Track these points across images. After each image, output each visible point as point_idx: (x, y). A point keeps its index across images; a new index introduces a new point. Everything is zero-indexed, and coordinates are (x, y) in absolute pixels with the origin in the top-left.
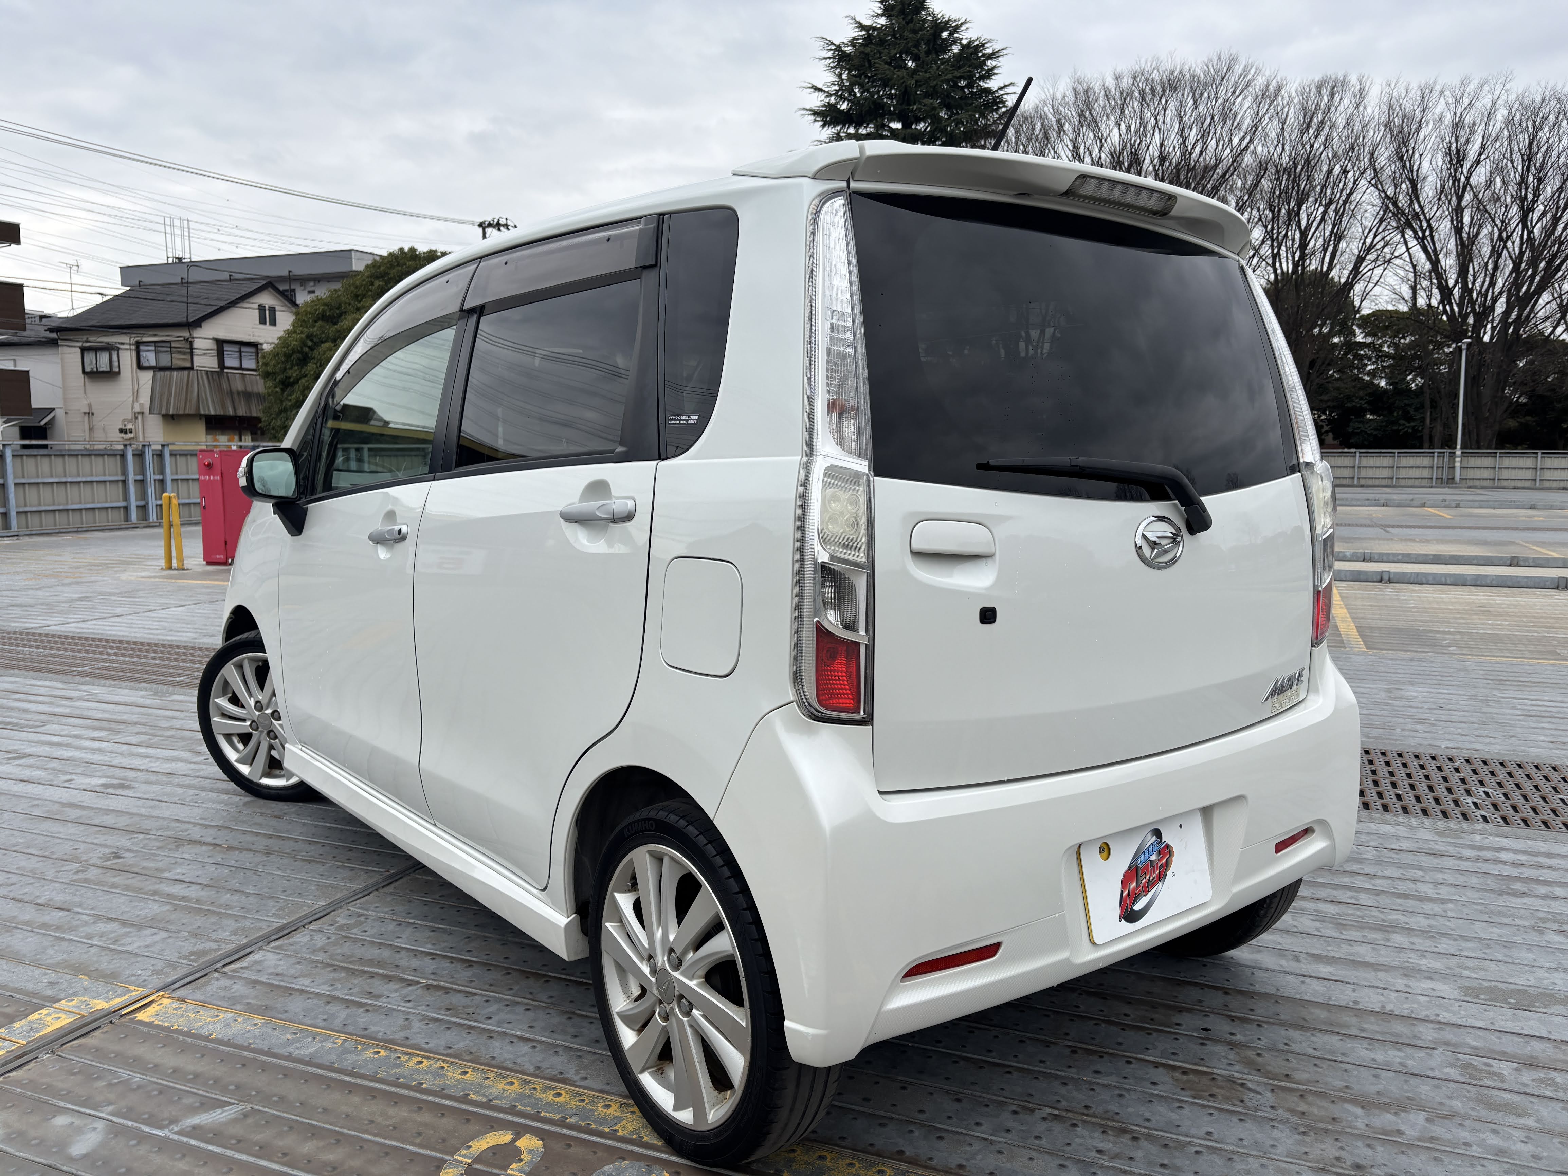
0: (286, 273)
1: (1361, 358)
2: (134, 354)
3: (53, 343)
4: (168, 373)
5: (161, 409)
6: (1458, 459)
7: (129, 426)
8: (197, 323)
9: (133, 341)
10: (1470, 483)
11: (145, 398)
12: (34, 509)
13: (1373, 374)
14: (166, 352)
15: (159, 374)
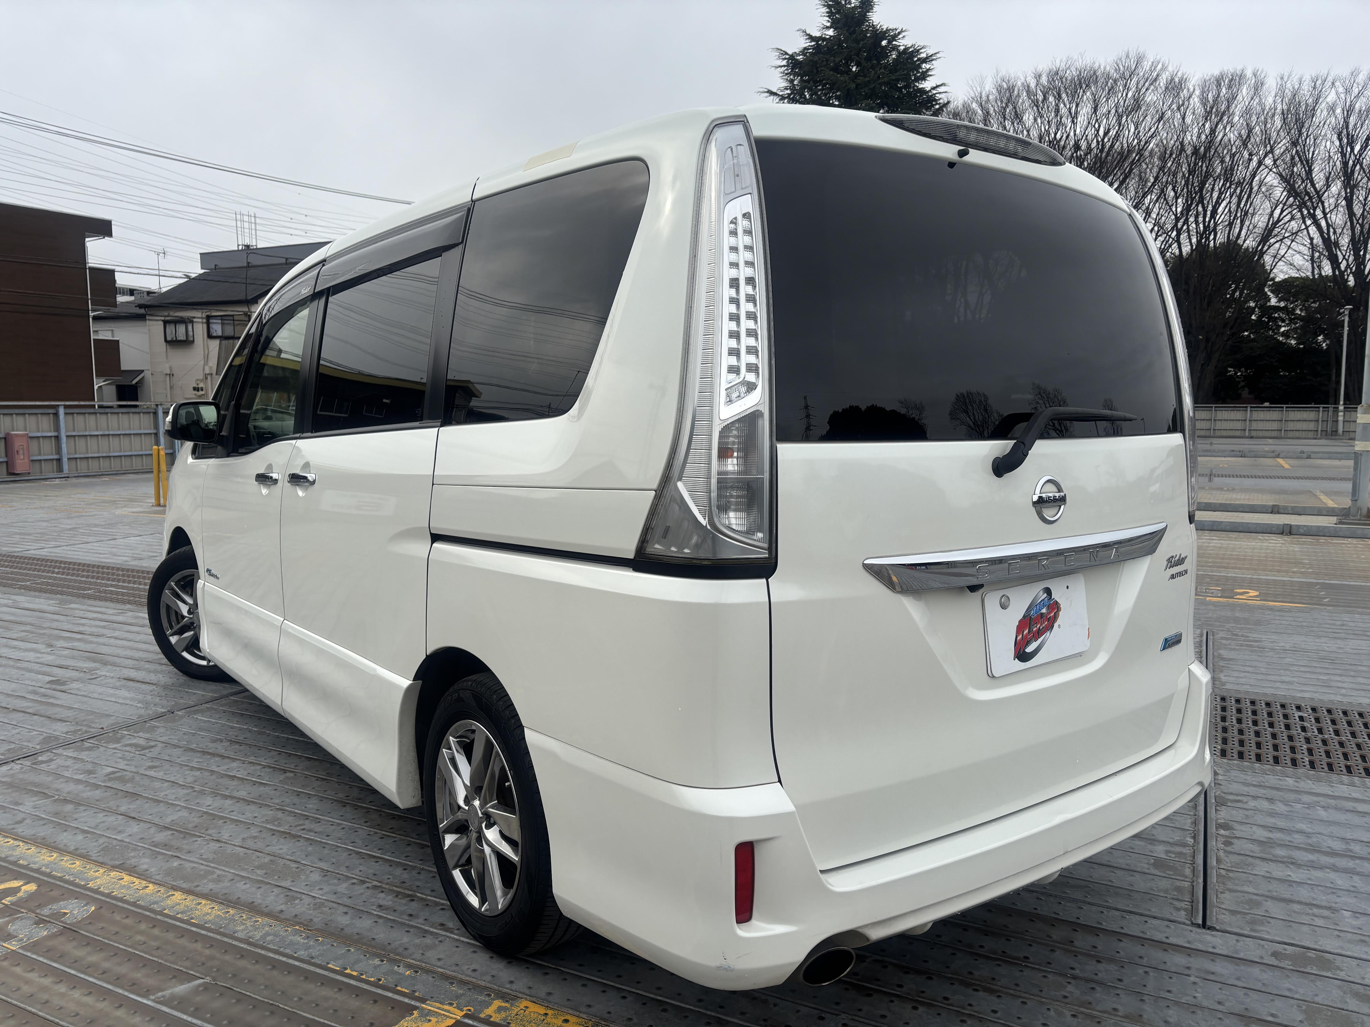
1: (1275, 320)
2: (205, 326)
3: (141, 318)
4: (231, 341)
6: (1341, 414)
7: (201, 385)
8: (255, 300)
9: (204, 315)
11: (213, 362)
13: (1286, 335)
14: (229, 324)
15: (224, 342)
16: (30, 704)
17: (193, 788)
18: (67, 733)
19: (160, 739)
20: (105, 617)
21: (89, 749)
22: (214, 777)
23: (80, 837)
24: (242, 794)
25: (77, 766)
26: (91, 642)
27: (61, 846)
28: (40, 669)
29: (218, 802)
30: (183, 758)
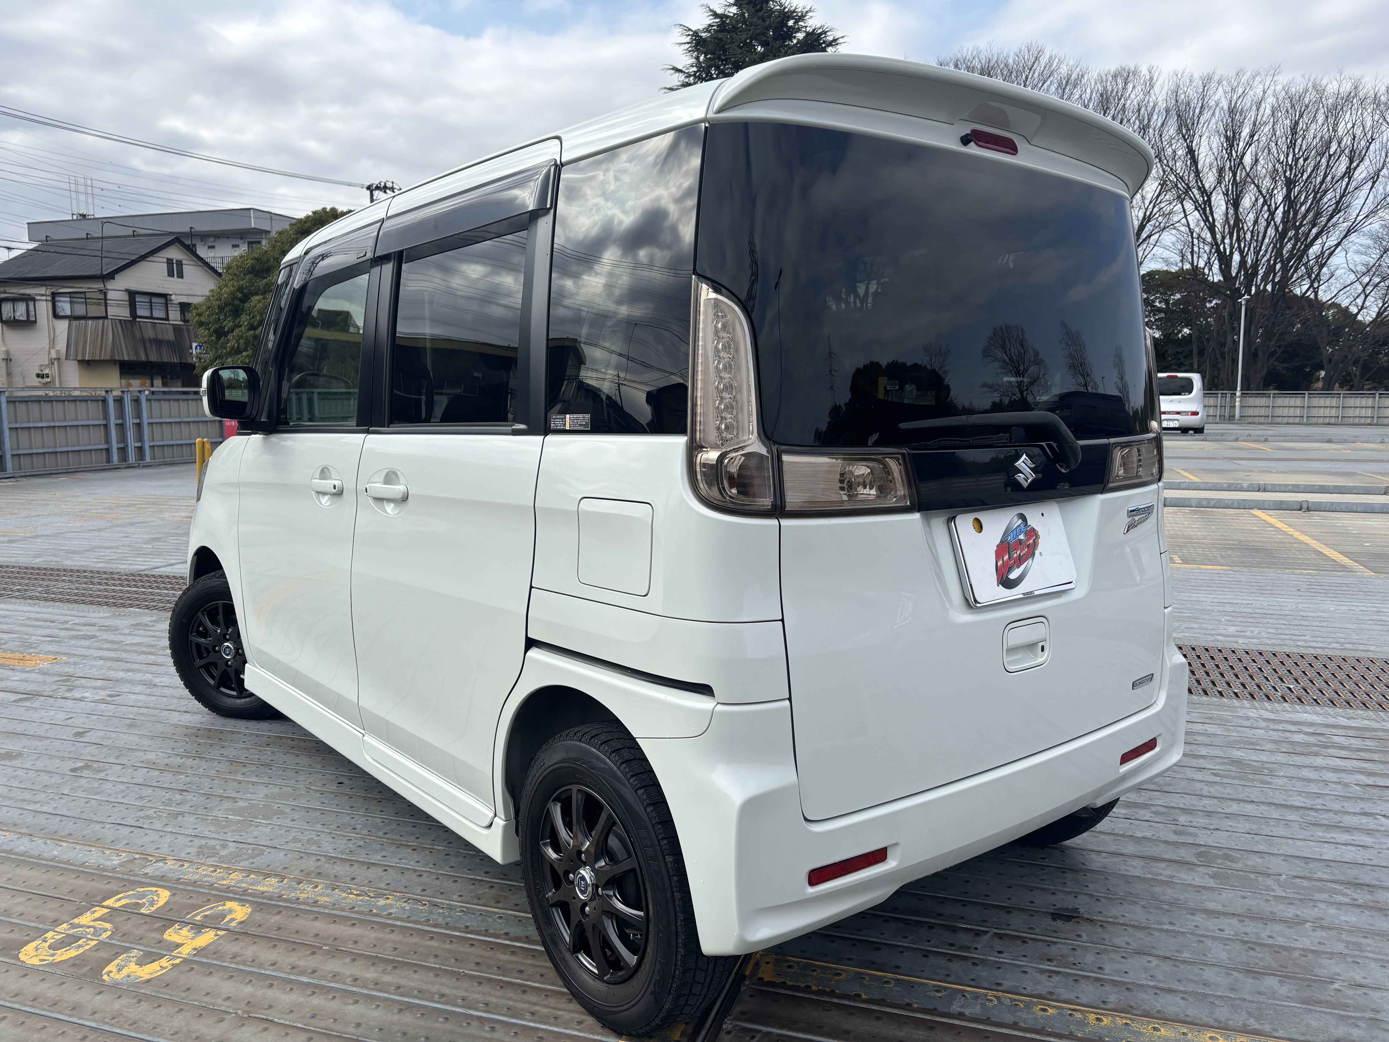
0: (188, 230)
2: (50, 304)
4: (83, 322)
5: (77, 355)
6: (1237, 399)
7: (46, 371)
8: (111, 276)
9: (49, 292)
10: (1250, 420)
11: (61, 345)
12: (26, 452)
14: (81, 303)
15: (75, 323)
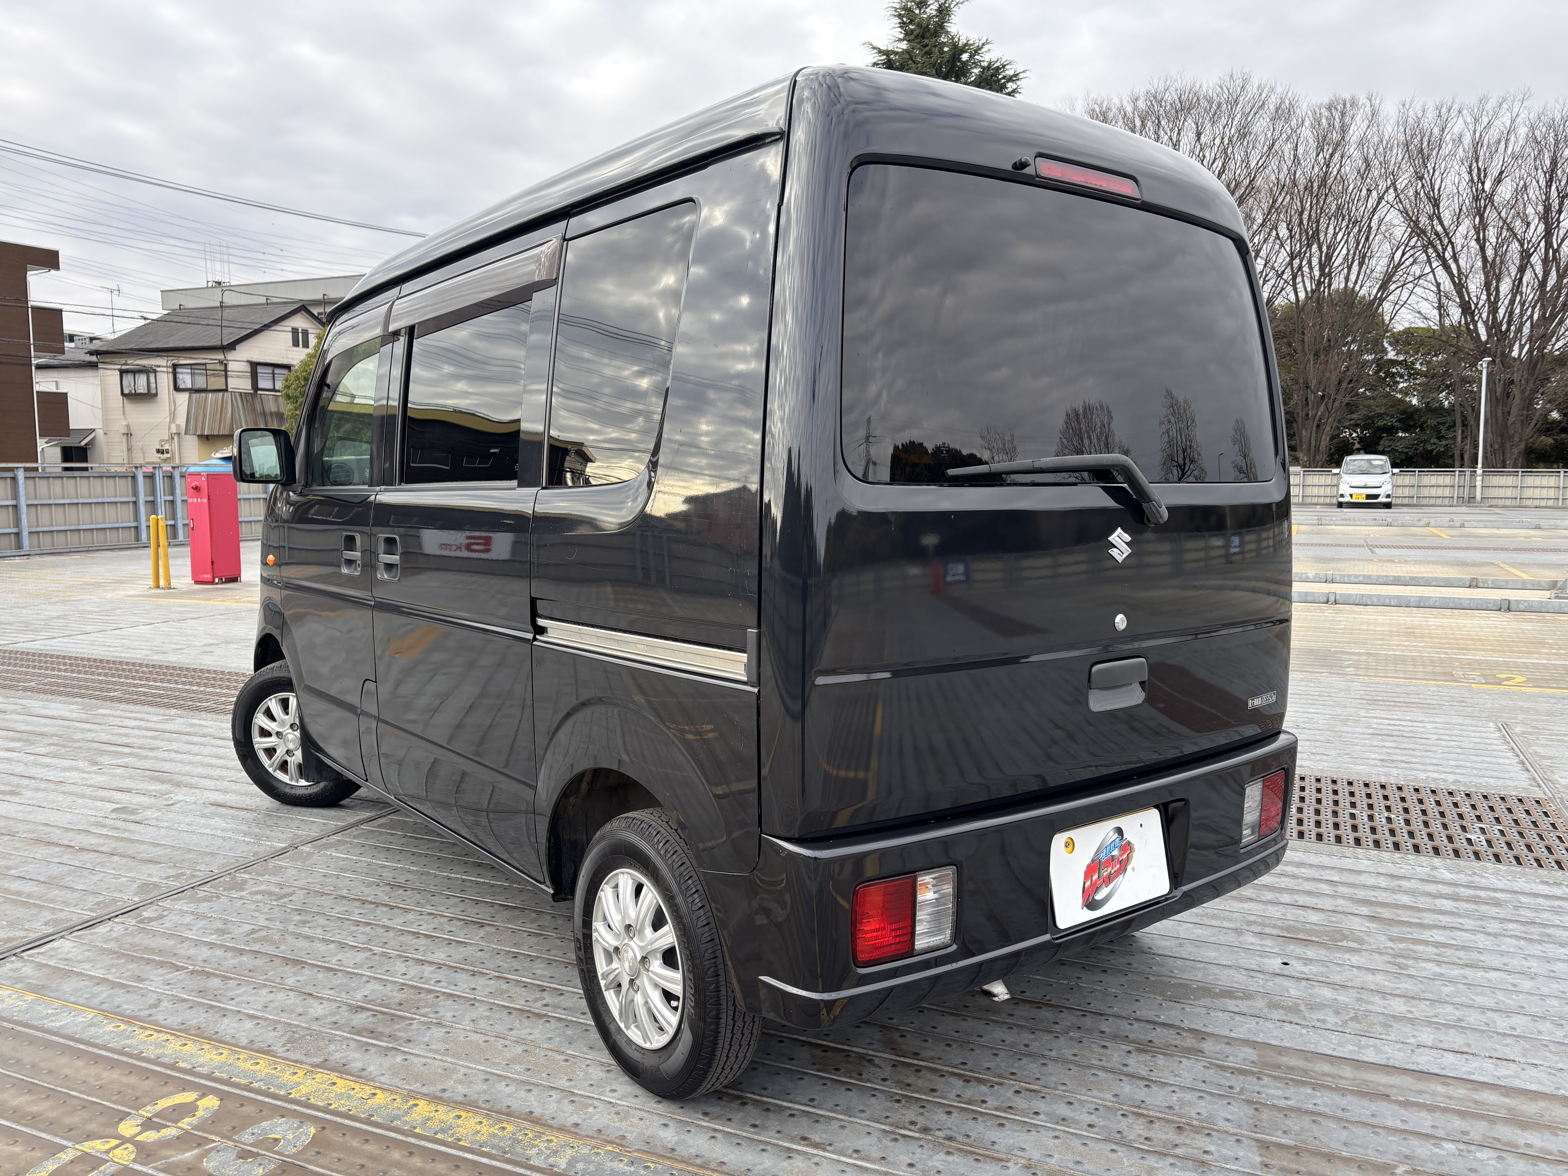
0: (321, 297)
1: (1393, 375)
2: (171, 376)
3: (93, 366)
4: (203, 395)
5: (196, 429)
6: (1479, 478)
7: (166, 447)
8: (232, 346)
9: (170, 363)
10: (1494, 502)
11: (181, 420)
12: (46, 529)
13: (1406, 392)
14: (201, 374)
15: (194, 396)
16: (101, 841)
17: (371, 950)
18: (167, 878)
19: (296, 884)
20: (150, 725)
21: (206, 899)
22: (391, 934)
23: (249, 1024)
24: (440, 956)
25: (201, 923)
26: (146, 757)
27: (228, 1038)
28: (95, 794)
29: (414, 970)
30: (339, 909)
